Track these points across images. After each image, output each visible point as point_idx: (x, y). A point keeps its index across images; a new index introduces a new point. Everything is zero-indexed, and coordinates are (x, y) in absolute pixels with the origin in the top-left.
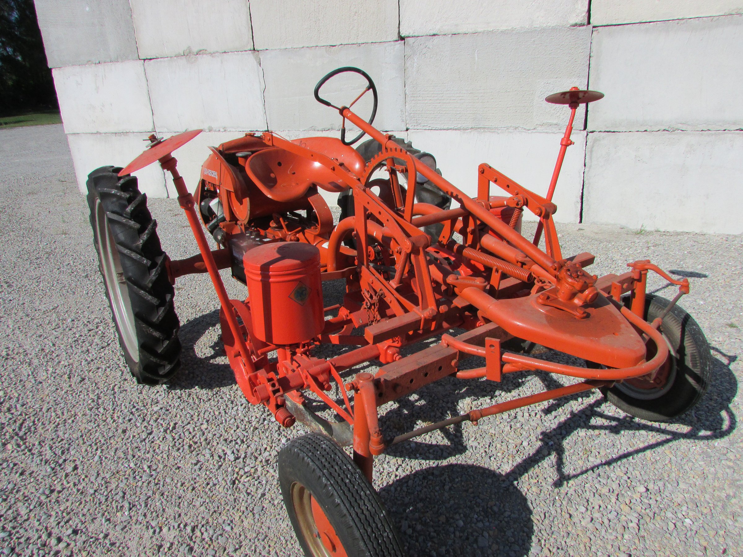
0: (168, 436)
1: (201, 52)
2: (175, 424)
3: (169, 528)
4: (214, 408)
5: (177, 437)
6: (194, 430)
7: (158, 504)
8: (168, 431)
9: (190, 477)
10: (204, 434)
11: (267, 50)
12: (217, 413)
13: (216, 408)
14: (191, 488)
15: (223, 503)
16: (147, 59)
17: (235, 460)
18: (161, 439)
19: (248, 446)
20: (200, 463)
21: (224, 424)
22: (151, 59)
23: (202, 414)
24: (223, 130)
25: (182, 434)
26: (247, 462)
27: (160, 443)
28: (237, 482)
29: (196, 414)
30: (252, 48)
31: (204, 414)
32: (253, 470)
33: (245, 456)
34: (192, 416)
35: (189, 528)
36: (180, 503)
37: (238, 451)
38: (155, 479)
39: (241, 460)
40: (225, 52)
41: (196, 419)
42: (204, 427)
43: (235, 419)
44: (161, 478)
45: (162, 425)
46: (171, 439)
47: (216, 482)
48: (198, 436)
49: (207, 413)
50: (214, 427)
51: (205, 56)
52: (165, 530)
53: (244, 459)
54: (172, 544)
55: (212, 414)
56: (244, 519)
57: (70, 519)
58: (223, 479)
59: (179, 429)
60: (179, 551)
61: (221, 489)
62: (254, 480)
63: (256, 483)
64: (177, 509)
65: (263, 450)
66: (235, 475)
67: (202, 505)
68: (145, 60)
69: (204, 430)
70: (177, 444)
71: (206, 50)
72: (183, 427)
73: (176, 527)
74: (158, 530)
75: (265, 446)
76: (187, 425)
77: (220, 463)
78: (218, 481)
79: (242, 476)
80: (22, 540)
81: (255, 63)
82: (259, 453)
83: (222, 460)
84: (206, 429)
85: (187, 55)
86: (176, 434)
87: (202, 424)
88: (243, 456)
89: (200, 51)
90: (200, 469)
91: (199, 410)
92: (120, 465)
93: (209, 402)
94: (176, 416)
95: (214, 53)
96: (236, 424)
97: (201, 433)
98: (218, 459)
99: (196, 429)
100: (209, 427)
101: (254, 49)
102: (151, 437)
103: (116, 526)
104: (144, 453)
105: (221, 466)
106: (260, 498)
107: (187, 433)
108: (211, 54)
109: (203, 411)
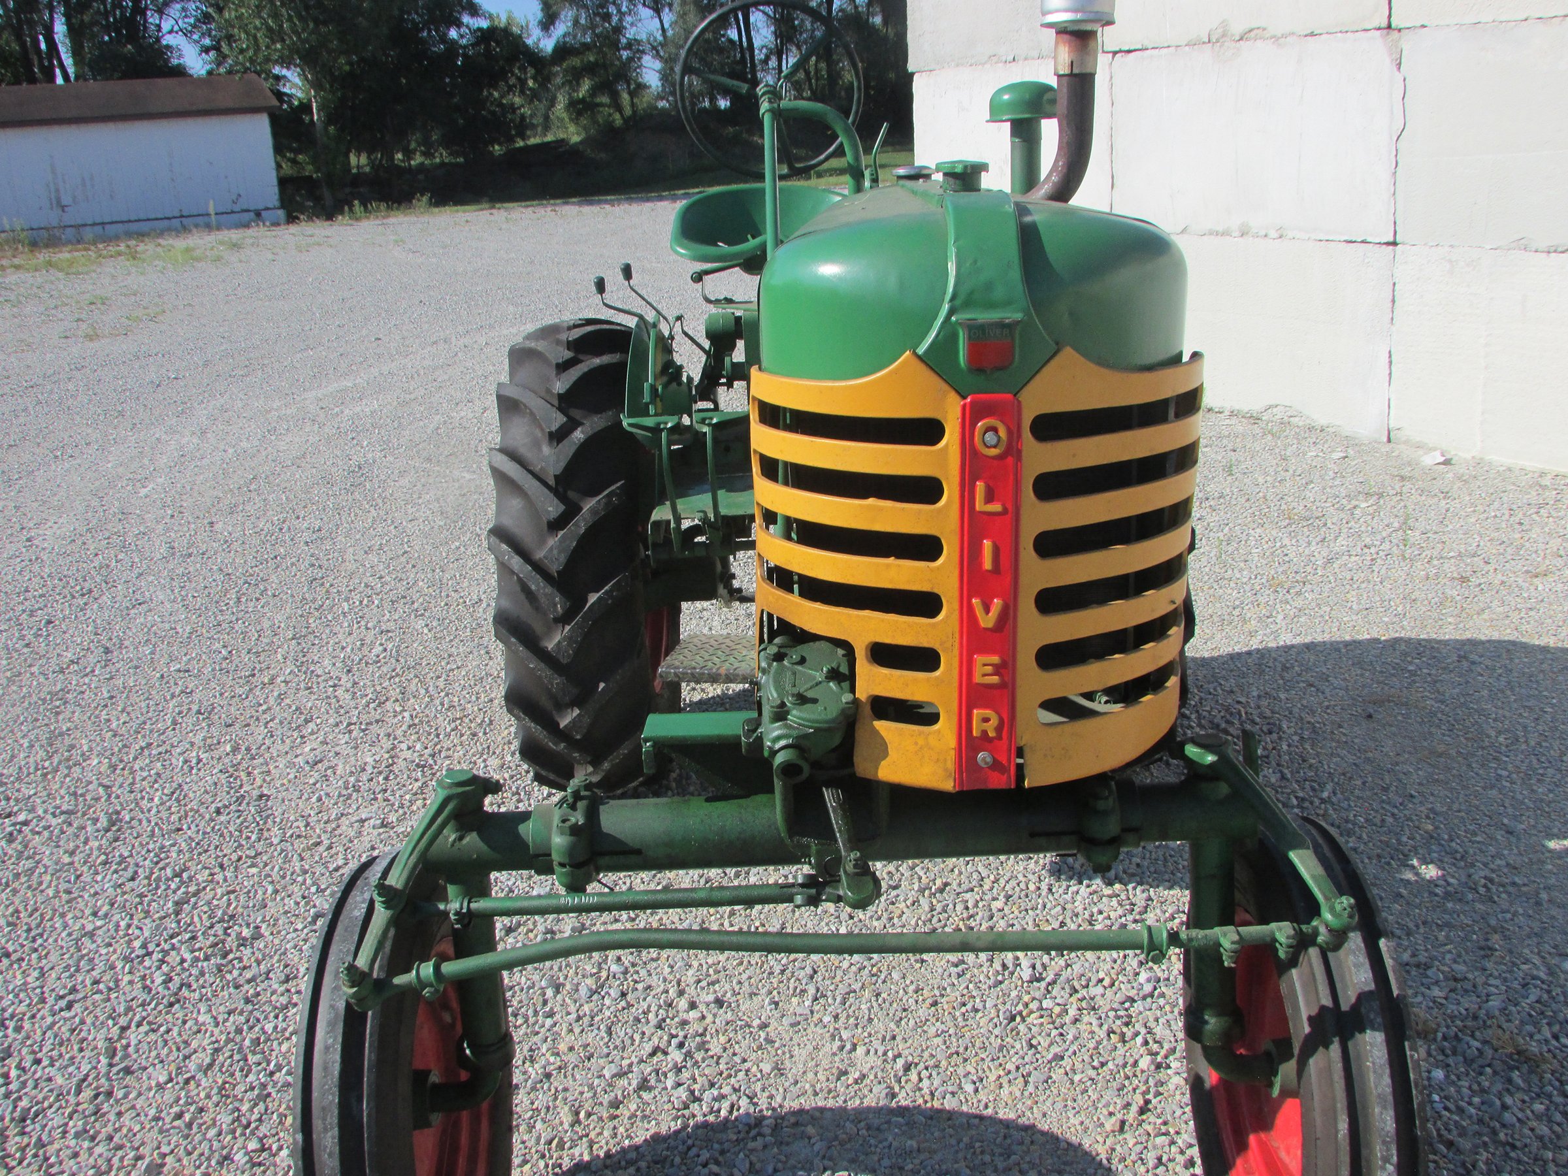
0: (924, 903)
1: (1252, 34)
2: (946, 884)
3: (868, 1051)
4: (1030, 876)
5: (939, 907)
6: (976, 905)
7: (863, 1007)
8: (927, 893)
9: (936, 982)
10: (991, 917)
11: (1423, 26)
12: (1032, 887)
13: (1034, 878)
14: (930, 1001)
15: (978, 1044)
16: (1120, 51)
17: (1031, 982)
18: (908, 903)
19: (1068, 965)
20: (964, 966)
21: (1038, 912)
22: (1129, 52)
23: (1002, 882)
24: (1276, 235)
25: (951, 906)
26: (1054, 993)
27: (905, 910)
28: (1018, 1019)
29: (992, 877)
30: (1384, 24)
31: (1007, 882)
32: (1057, 1010)
33: (1054, 982)
34: (982, 879)
35: (900, 1062)
36: (901, 1019)
37: (1044, 967)
38: (873, 966)
39: (1043, 984)
40: (1312, 35)
41: (986, 887)
42: (997, 905)
43: (1064, 909)
44: (884, 969)
45: (920, 878)
46: (927, 909)
47: (979, 1005)
48: (978, 918)
49: (1013, 883)
50: (1016, 912)
51: (1259, 43)
52: (861, 1050)
53: (1049, 984)
54: (863, 1076)
55: (1023, 885)
56: (1005, 1085)
57: (718, 981)
58: (996, 1005)
59: (949, 897)
60: (871, 1091)
61: (983, 1022)
62: (1051, 1026)
63: (1054, 1032)
64: (892, 1025)
65: (1094, 980)
66: (1020, 1007)
67: (938, 1035)
68: (1115, 53)
69: (994, 910)
70: (935, 920)
71: (1264, 29)
72: (958, 894)
73: (880, 1053)
74: (848, 1046)
75: (1101, 975)
76: (967, 892)
77: (1000, 978)
78: (984, 1007)
79: (1032, 1012)
80: (640, 986)
81: (1387, 64)
82: (1084, 983)
83: (1006, 973)
84: (1000, 910)
85: (1217, 41)
86: (939, 902)
87: (994, 899)
88: (1048, 979)
89: (1250, 31)
90: (959, 976)
91: (1001, 872)
92: (823, 924)
93: (1025, 863)
94: (952, 870)
95: (1284, 36)
96: (1061, 918)
97: (987, 914)
98: (1000, 968)
99: (980, 904)
100: (1006, 909)
101: (1389, 27)
102: (894, 893)
103: (783, 1016)
104: (871, 917)
105: (1001, 982)
106: (1049, 1062)
107: (959, 907)
108: (1275, 38)
109: (1008, 875)
